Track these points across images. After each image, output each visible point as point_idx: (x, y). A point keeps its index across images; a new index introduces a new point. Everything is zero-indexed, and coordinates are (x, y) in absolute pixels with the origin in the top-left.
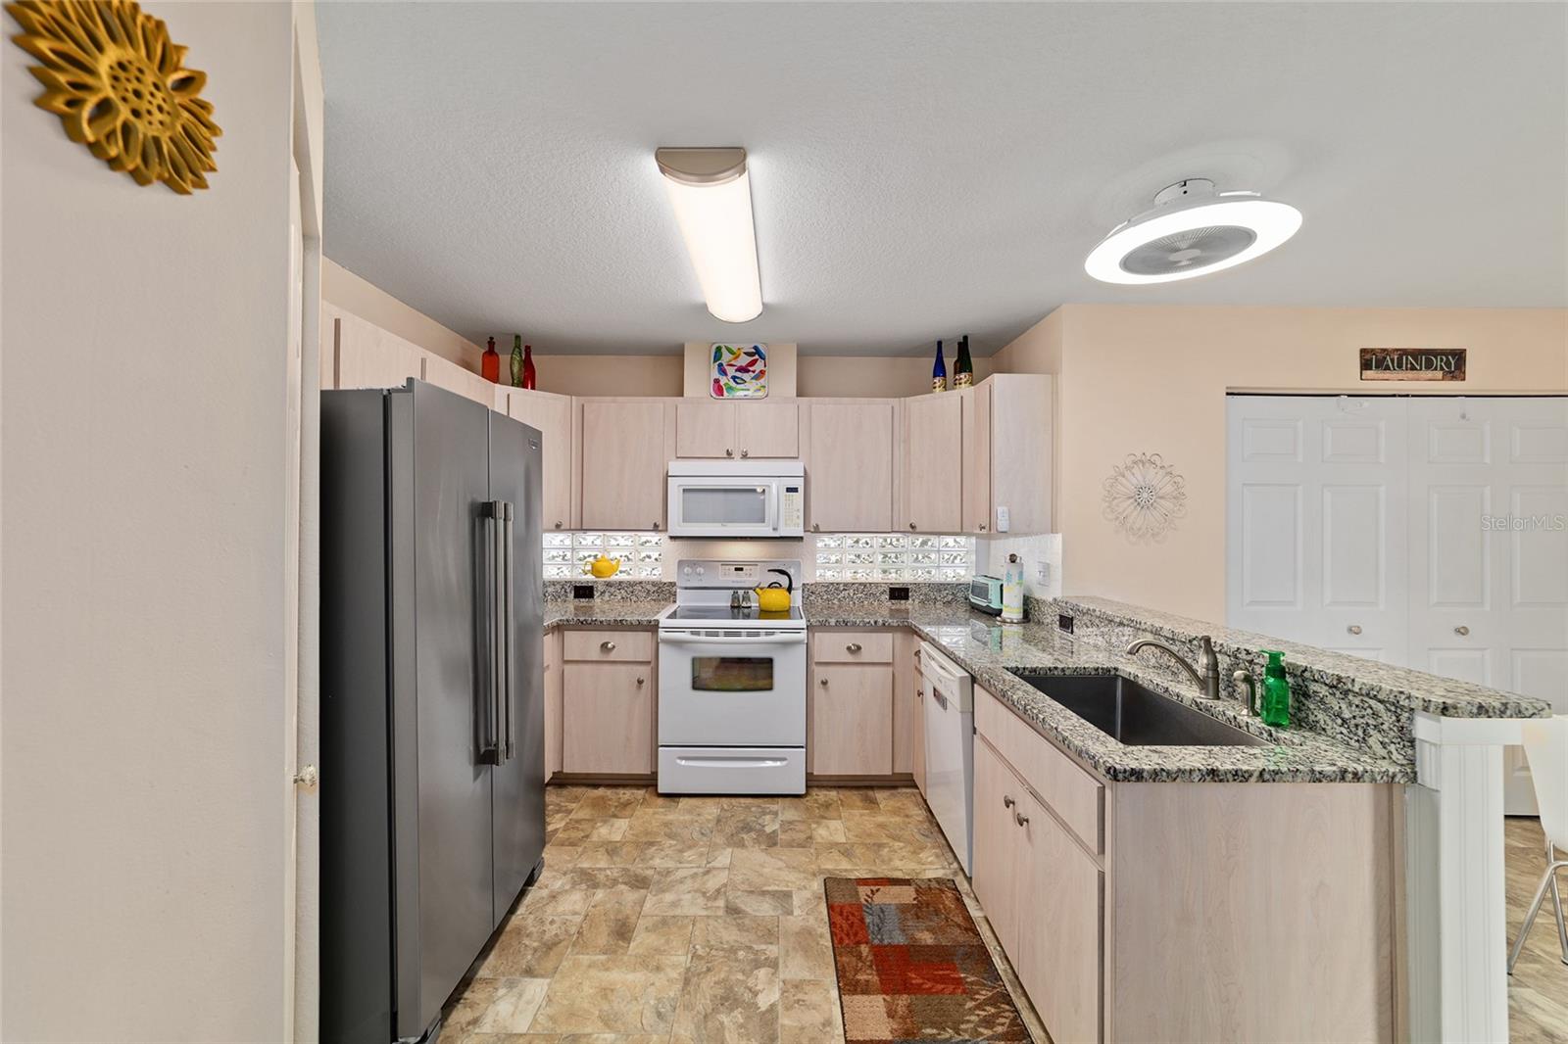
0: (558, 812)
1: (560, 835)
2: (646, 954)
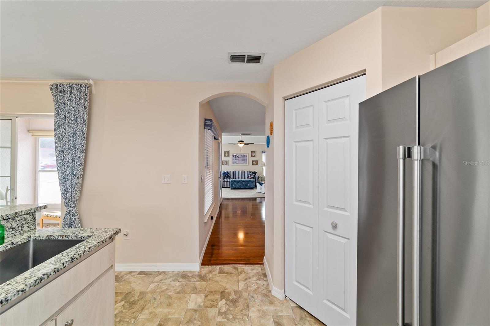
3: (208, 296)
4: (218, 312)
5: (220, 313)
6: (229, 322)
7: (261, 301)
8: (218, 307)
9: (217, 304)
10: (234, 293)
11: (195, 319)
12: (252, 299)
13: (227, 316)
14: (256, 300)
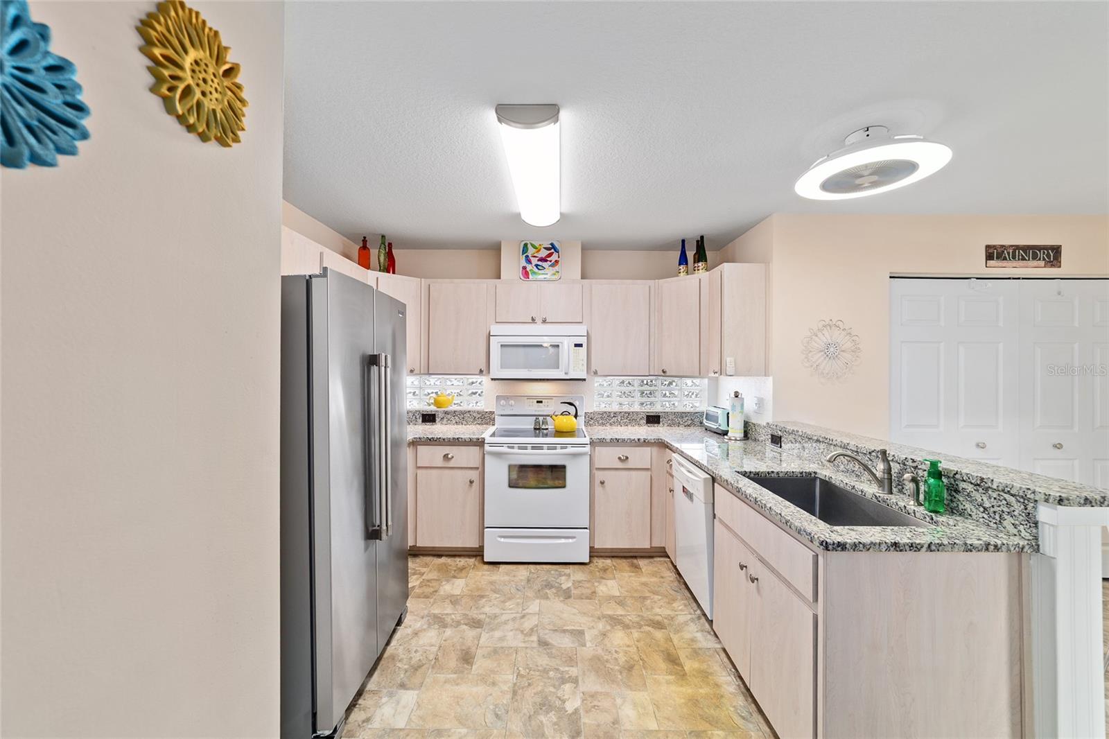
0: (414, 574)
1: (417, 590)
2: (484, 673)
3: (613, 723)
4: (578, 683)
5: (575, 681)
8: (581, 694)
9: (584, 700)
10: (546, 730)
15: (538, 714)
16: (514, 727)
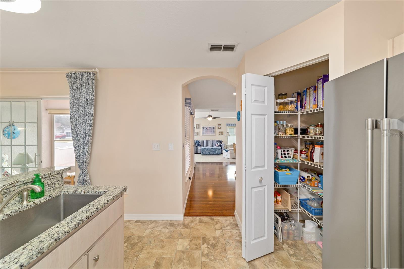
3: (192, 241)
4: (202, 254)
5: (203, 255)
6: (211, 261)
7: (236, 246)
8: (201, 249)
10: (213, 239)
11: (184, 258)
12: (228, 244)
13: (209, 257)
14: (231, 245)
15: (215, 243)
16: (222, 239)
